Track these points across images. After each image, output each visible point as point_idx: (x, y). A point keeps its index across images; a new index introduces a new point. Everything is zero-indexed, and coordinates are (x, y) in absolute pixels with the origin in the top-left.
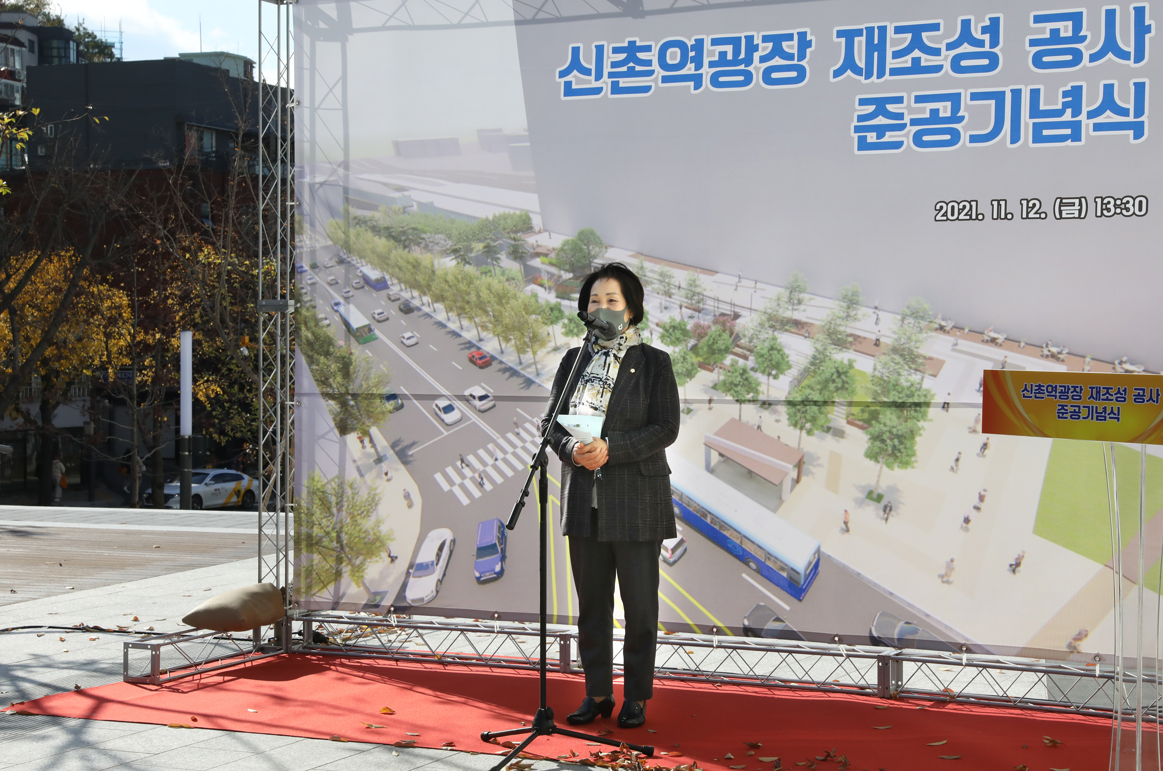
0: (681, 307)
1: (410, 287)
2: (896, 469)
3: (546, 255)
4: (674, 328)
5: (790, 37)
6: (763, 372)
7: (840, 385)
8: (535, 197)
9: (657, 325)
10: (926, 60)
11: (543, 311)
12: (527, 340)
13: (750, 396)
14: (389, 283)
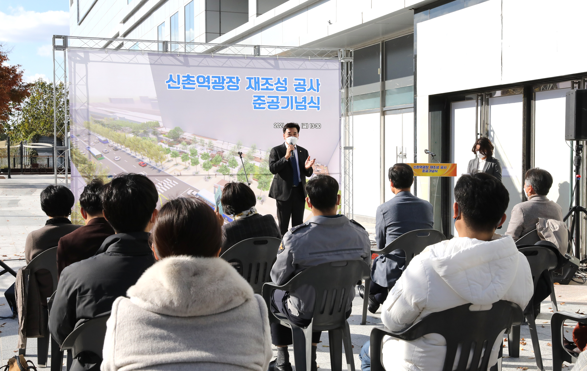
0: (207, 149)
1: (117, 143)
2: (265, 191)
3: (165, 134)
4: (205, 155)
5: (234, 78)
6: (231, 167)
7: (251, 170)
8: (160, 117)
9: (200, 154)
10: (270, 87)
11: (164, 150)
12: (159, 158)
13: (227, 173)
14: (109, 141)
